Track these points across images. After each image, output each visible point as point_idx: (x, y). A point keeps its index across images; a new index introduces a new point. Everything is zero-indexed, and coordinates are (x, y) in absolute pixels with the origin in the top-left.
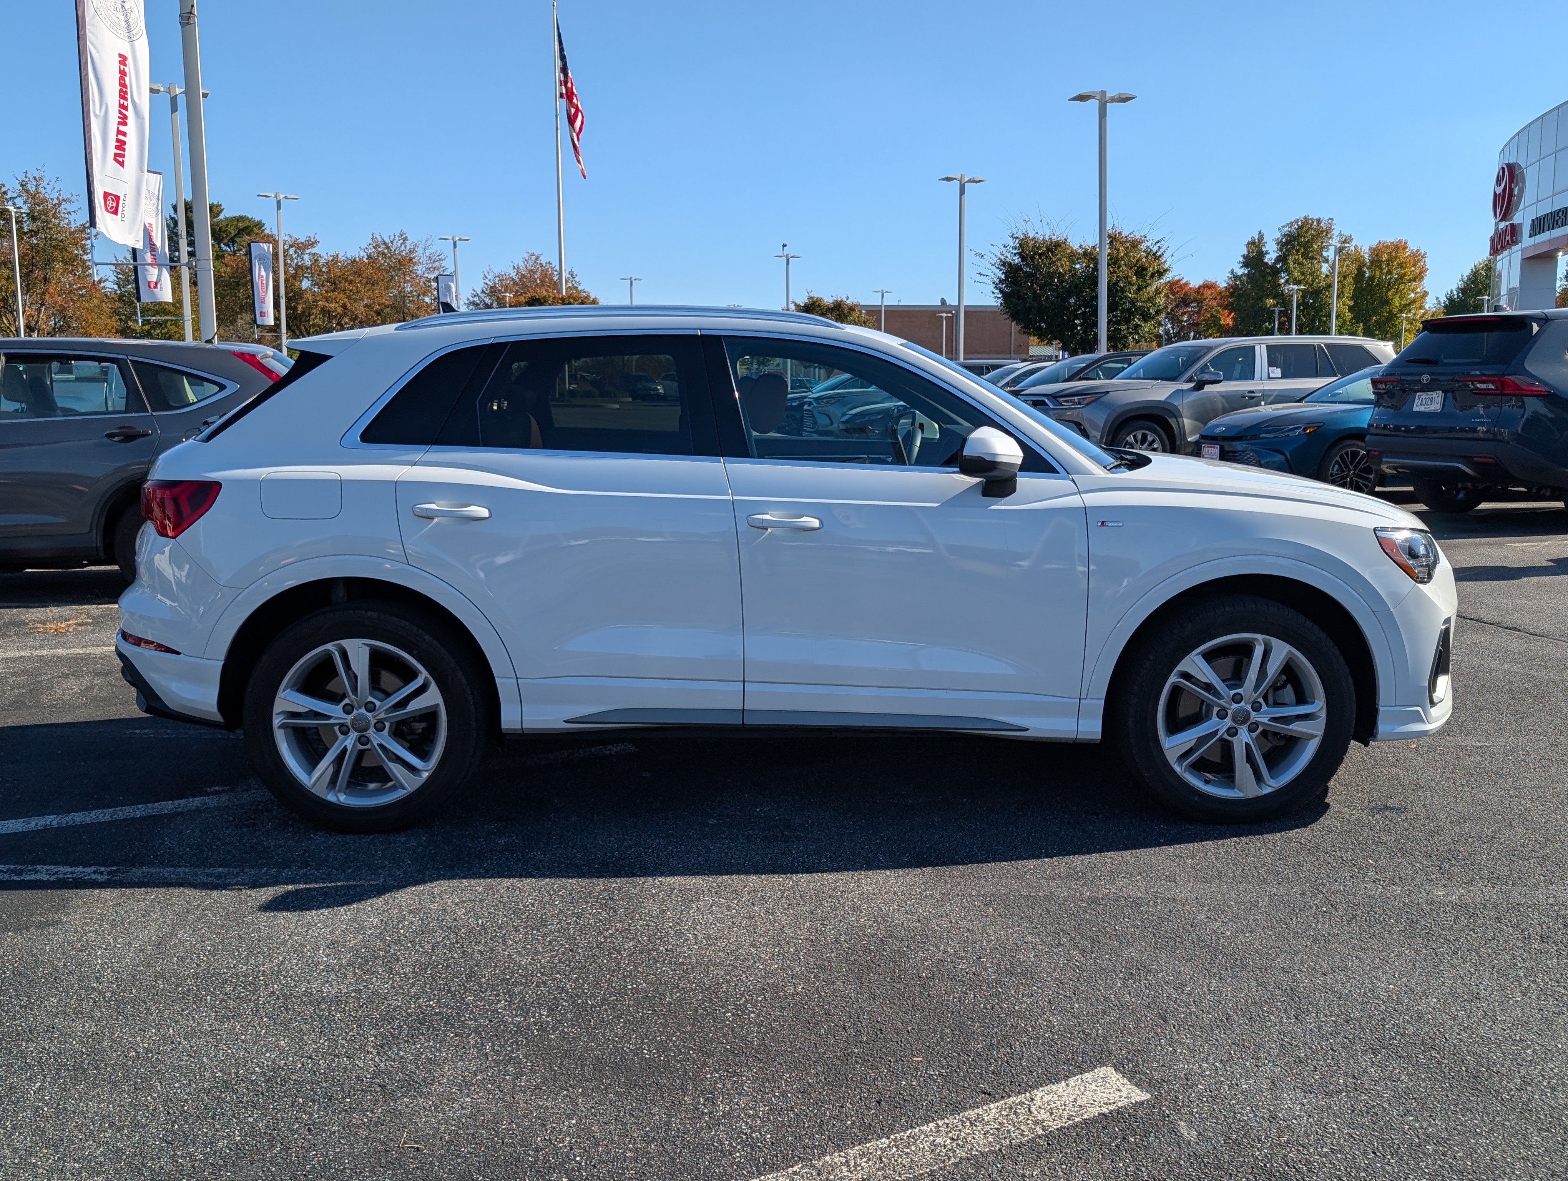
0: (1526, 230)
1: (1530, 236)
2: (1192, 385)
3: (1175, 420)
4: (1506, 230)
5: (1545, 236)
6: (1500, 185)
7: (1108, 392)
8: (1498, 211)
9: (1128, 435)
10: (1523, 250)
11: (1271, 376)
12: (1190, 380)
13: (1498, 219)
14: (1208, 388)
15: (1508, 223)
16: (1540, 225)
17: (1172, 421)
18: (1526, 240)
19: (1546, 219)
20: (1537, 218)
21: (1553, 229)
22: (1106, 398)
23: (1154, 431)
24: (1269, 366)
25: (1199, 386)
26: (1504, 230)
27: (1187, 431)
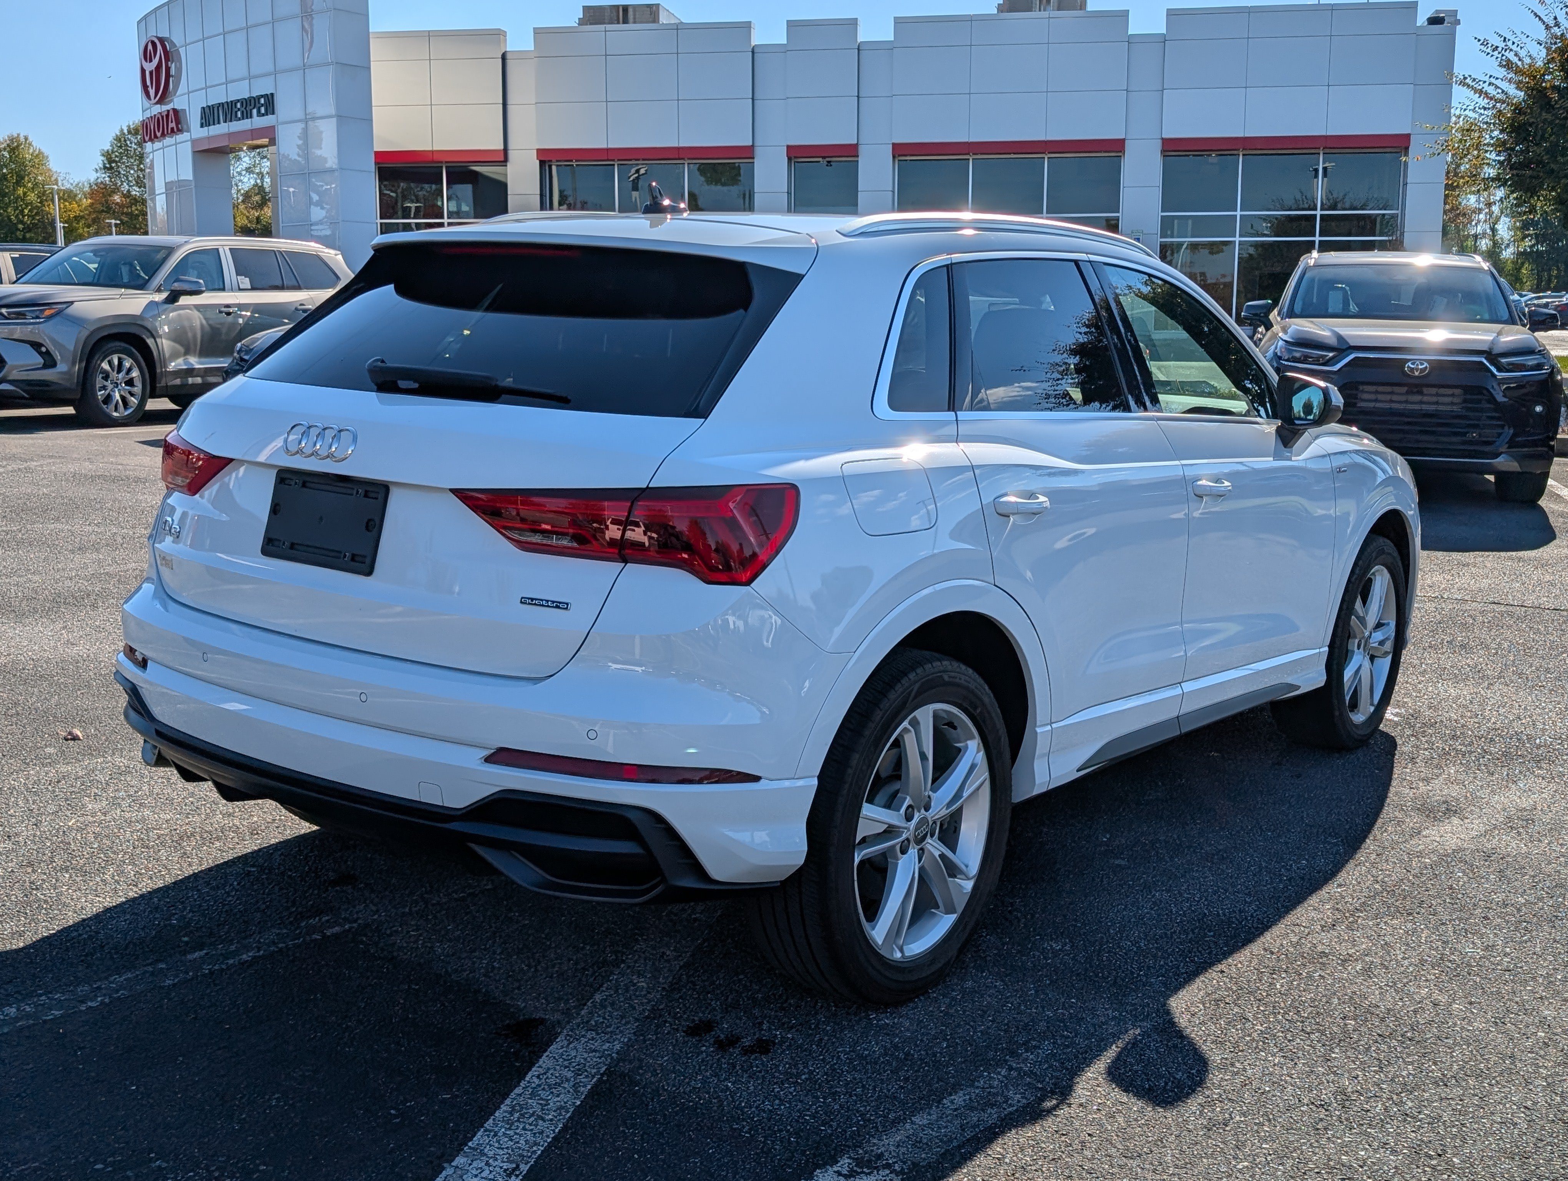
0: (194, 118)
1: (202, 126)
2: (164, 295)
3: (153, 340)
4: (167, 116)
5: (221, 128)
6: (151, 61)
7: (72, 303)
8: (152, 92)
9: (102, 361)
10: (194, 142)
11: (241, 287)
12: (159, 290)
13: (153, 101)
14: (184, 300)
15: (165, 108)
16: (209, 116)
17: (150, 342)
18: (196, 130)
19: (220, 109)
20: (209, 107)
21: (231, 121)
22: (71, 310)
23: (131, 355)
24: (238, 274)
25: (173, 298)
26: (164, 114)
27: (167, 355)
